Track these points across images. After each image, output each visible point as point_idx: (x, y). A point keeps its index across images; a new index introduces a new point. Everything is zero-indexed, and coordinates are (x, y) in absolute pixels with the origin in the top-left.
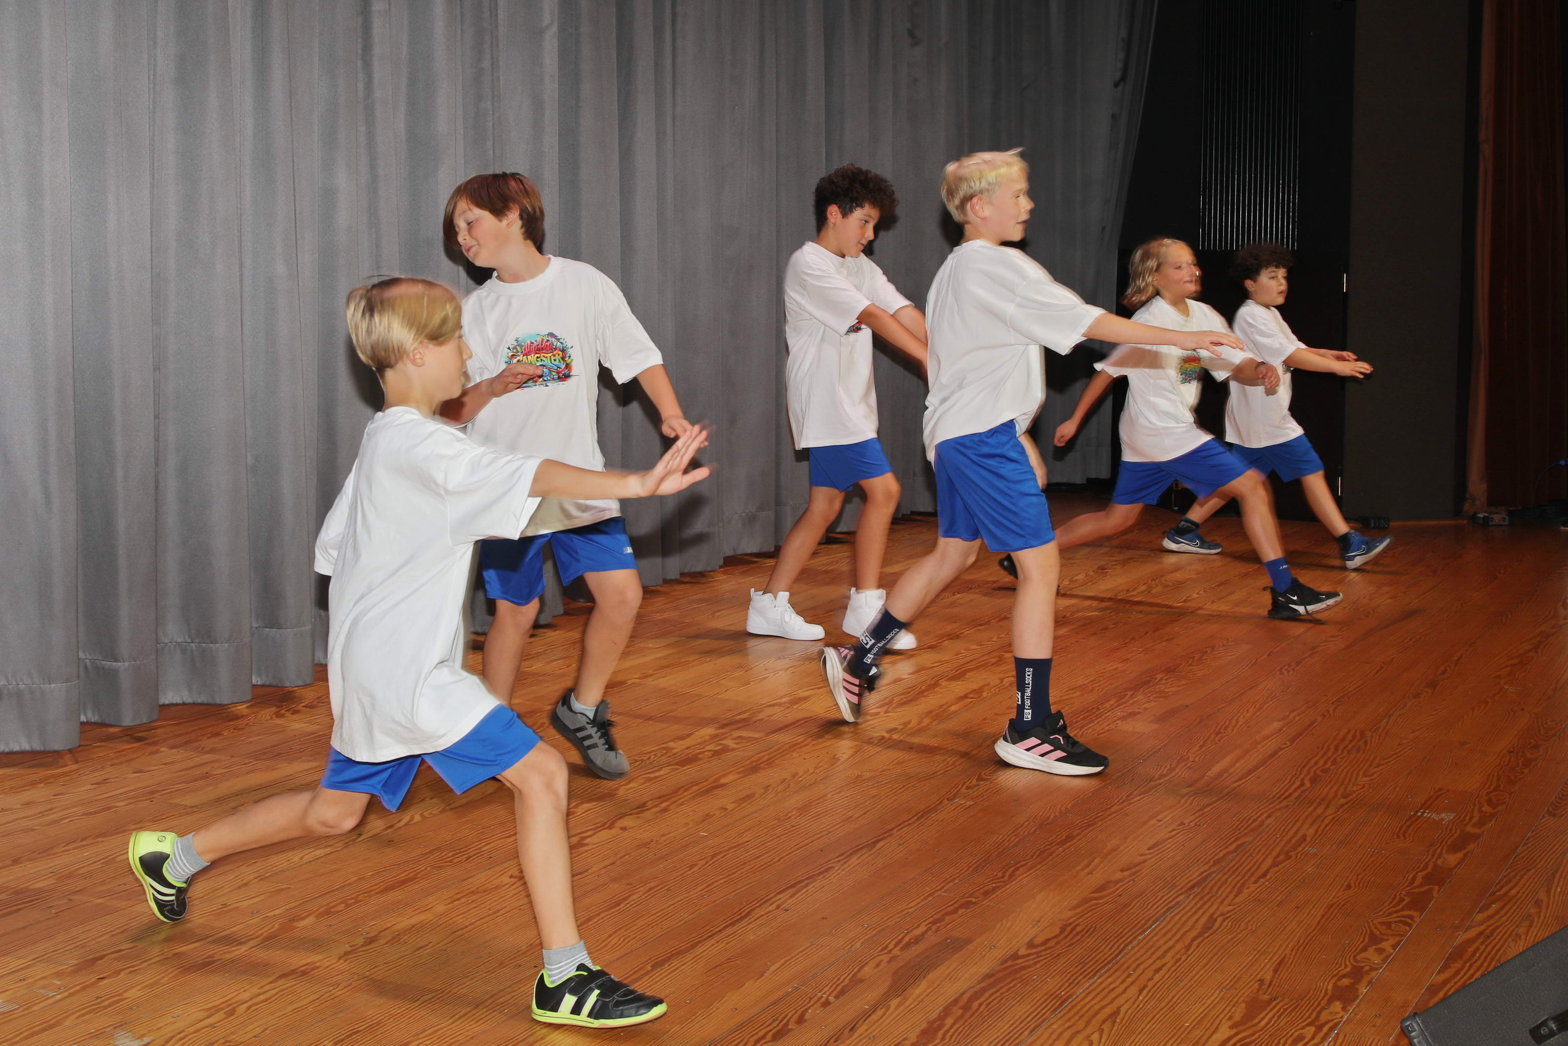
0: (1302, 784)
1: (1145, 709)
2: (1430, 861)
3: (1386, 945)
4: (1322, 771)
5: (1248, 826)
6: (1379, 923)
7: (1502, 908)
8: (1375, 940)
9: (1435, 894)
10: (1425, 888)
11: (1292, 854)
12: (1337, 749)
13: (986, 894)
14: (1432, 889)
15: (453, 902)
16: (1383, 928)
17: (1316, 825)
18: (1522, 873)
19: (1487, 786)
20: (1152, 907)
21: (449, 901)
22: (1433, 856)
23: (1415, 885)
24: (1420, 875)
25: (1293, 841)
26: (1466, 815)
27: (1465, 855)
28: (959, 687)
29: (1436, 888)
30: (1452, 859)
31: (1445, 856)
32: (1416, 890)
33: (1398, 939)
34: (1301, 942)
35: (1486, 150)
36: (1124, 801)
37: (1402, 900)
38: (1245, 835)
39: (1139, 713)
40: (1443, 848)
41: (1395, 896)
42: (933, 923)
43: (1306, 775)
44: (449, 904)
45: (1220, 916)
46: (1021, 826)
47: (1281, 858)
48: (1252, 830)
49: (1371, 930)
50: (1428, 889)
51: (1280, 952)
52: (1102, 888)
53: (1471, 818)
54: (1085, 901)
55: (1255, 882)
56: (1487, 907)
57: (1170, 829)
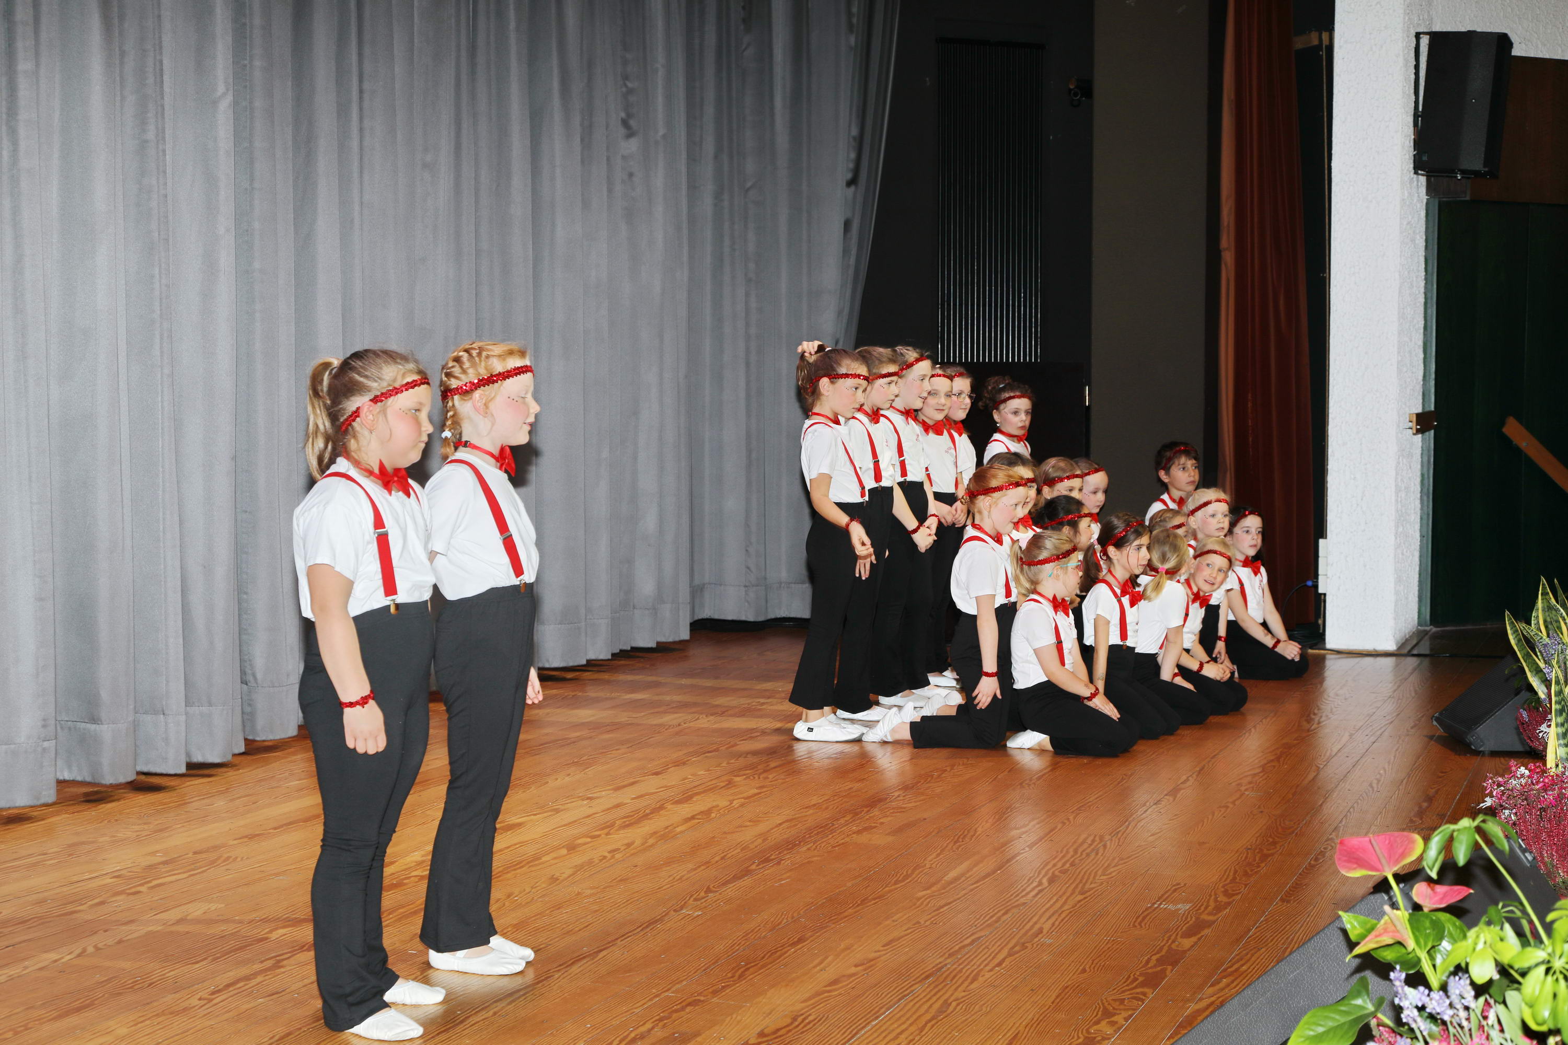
0: (1040, 883)
1: (882, 823)
2: (1164, 945)
3: (1119, 1018)
4: (1060, 872)
5: (984, 923)
6: (1113, 1000)
7: (1233, 982)
8: (1107, 1014)
9: (1168, 972)
10: (1159, 969)
11: (1029, 945)
12: (1076, 851)
13: (715, 993)
14: (1166, 969)
15: (135, 1025)
16: (1116, 1005)
17: (1053, 919)
18: (1253, 952)
19: (1223, 880)
20: (886, 996)
21: (132, 1024)
22: (1168, 941)
23: (1149, 966)
24: (1154, 958)
25: (1029, 934)
26: (1202, 905)
27: (1199, 939)
28: (686, 810)
29: (1169, 968)
30: (1187, 943)
31: (1179, 940)
32: (1150, 971)
33: (1132, 1012)
34: (1035, 1019)
35: (1228, 258)
36: (858, 906)
37: (1136, 979)
38: (981, 930)
39: (876, 827)
40: (1177, 935)
41: (1129, 977)
42: (661, 1020)
43: (1044, 876)
44: (132, 1026)
45: (955, 1000)
46: (752, 931)
47: (1017, 948)
48: (989, 926)
49: (1104, 1007)
50: (1161, 970)
51: (1014, 1029)
52: (835, 982)
53: (1206, 908)
54: (818, 994)
55: (991, 970)
56: (1218, 982)
57: (904, 929)
